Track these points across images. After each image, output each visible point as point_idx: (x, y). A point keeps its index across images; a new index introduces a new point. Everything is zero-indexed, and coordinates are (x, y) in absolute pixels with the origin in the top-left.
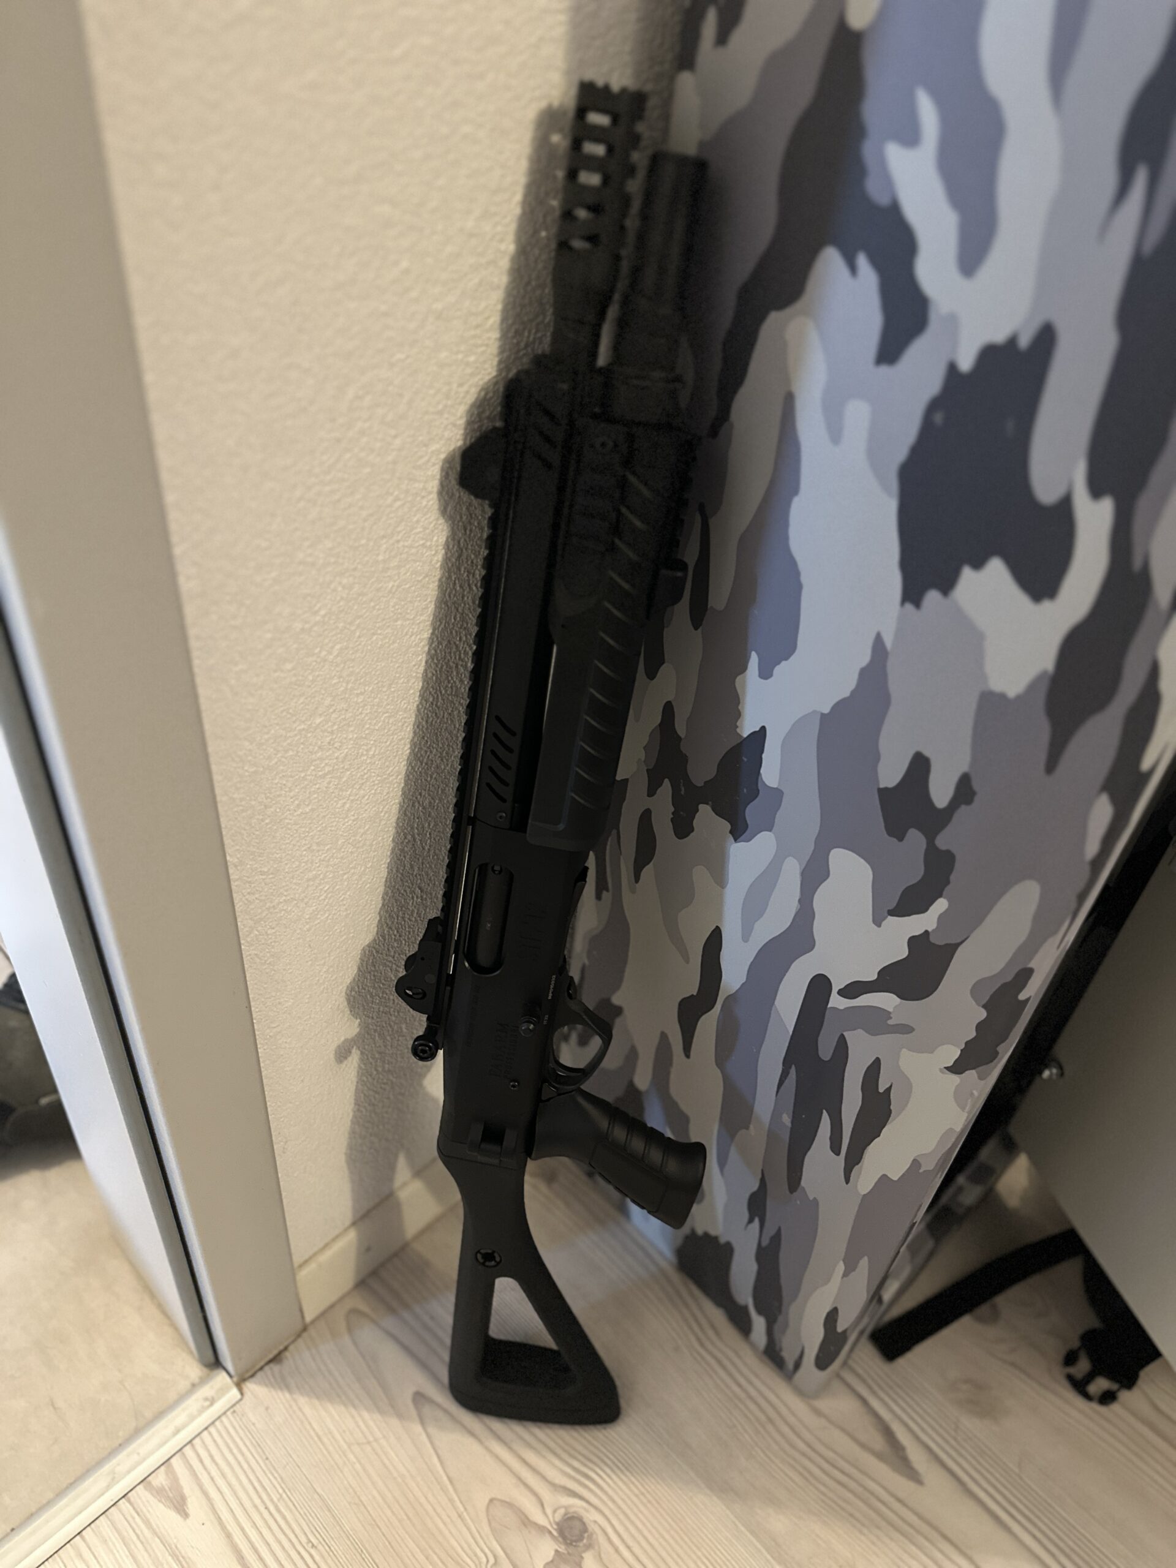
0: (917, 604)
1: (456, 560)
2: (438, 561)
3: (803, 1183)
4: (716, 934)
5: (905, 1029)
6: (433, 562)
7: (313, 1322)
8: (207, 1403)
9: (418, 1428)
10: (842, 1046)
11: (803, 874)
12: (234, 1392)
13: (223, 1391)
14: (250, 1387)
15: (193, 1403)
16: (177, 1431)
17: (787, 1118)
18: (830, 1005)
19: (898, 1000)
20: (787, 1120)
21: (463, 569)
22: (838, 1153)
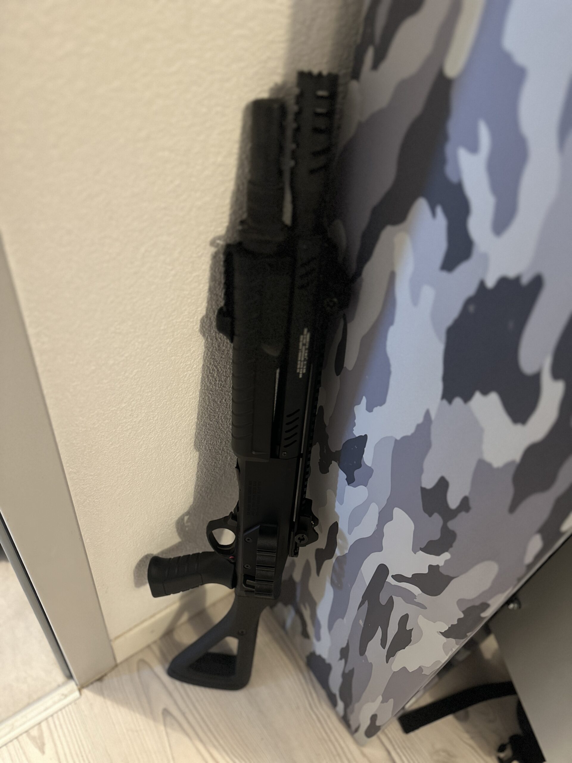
0: (450, 401)
1: (208, 327)
2: (197, 328)
3: (366, 653)
4: (336, 525)
5: (423, 607)
6: (195, 328)
7: (122, 663)
8: (63, 697)
9: (162, 728)
10: (391, 602)
11: (380, 513)
12: (77, 694)
13: (71, 692)
14: (85, 691)
15: (56, 696)
16: (46, 709)
17: (362, 622)
18: (387, 581)
19: (421, 592)
20: (361, 623)
21: (212, 331)
22: (384, 648)
